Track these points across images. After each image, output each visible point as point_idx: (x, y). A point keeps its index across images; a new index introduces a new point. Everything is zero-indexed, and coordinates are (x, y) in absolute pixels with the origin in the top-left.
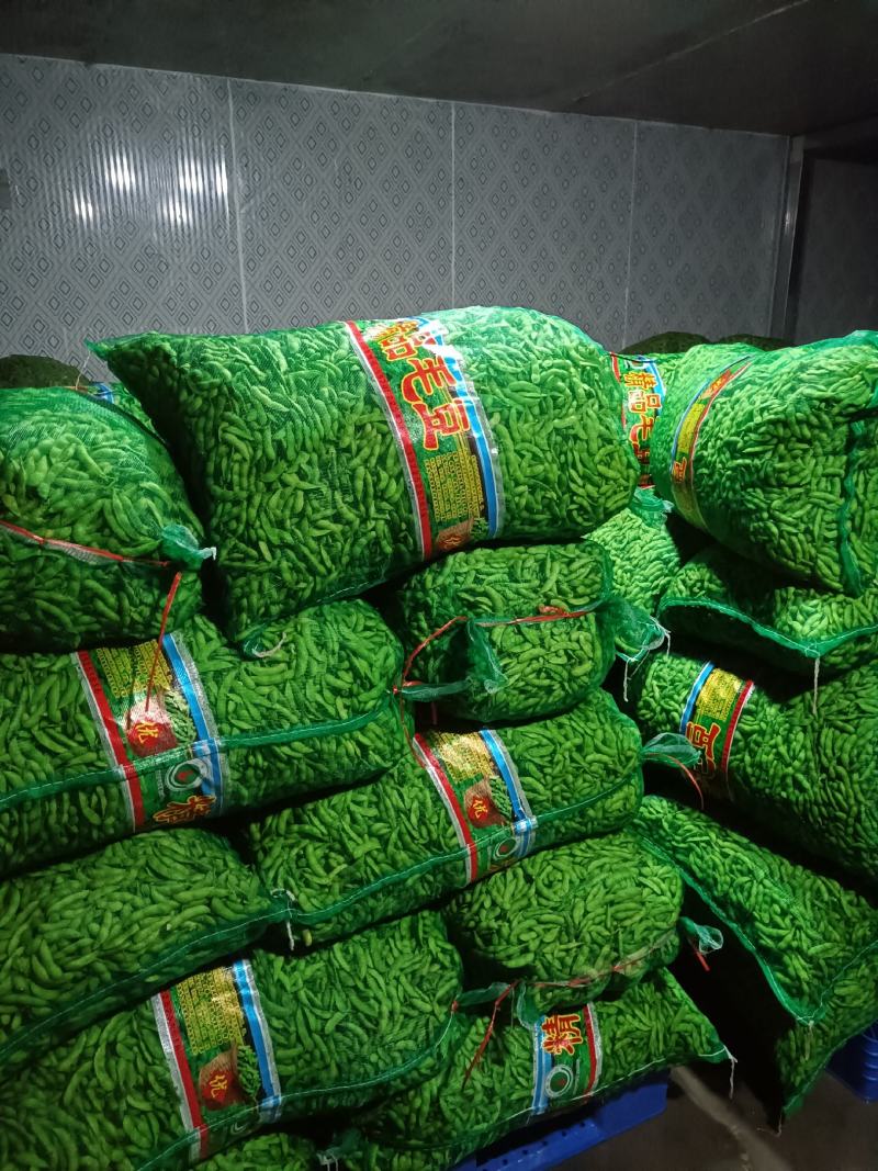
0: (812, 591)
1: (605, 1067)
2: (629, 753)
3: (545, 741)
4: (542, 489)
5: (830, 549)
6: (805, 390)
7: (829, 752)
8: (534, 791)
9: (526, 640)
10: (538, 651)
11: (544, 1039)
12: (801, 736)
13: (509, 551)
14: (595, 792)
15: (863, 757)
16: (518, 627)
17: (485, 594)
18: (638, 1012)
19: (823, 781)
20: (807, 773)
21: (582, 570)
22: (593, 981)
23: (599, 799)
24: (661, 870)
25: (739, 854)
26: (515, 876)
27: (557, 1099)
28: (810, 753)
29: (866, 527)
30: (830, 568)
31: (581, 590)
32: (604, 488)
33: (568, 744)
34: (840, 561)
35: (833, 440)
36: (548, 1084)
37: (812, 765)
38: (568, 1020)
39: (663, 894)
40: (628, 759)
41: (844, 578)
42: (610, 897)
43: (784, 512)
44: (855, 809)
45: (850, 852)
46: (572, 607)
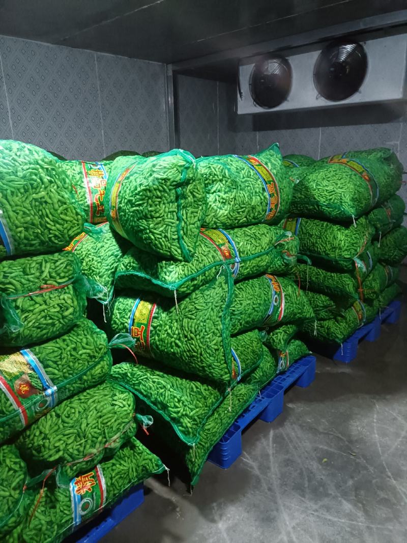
0: (172, 262)
1: (108, 492)
2: (100, 347)
3: (56, 349)
4: (32, 228)
5: (176, 243)
6: (155, 175)
7: (187, 329)
8: (54, 374)
9: (36, 303)
10: (44, 307)
11: (76, 489)
12: (176, 324)
13: (22, 260)
14: (86, 367)
15: (200, 328)
16: (31, 297)
17: (10, 283)
18: (122, 462)
19: (186, 341)
20: (179, 339)
21: (62, 265)
22: (95, 454)
23: (89, 370)
24: (122, 396)
25: (160, 380)
26: (51, 416)
27: (86, 514)
28: (180, 331)
29: (189, 232)
30: (176, 251)
31: (62, 275)
32: (65, 225)
33: (69, 348)
34: (180, 248)
35: (170, 197)
36: (80, 509)
37: (181, 335)
38: (87, 476)
39: (124, 406)
40: (100, 349)
41: (183, 254)
42: (99, 414)
43: (155, 229)
44: (200, 351)
45: (201, 369)
46: (59, 283)
